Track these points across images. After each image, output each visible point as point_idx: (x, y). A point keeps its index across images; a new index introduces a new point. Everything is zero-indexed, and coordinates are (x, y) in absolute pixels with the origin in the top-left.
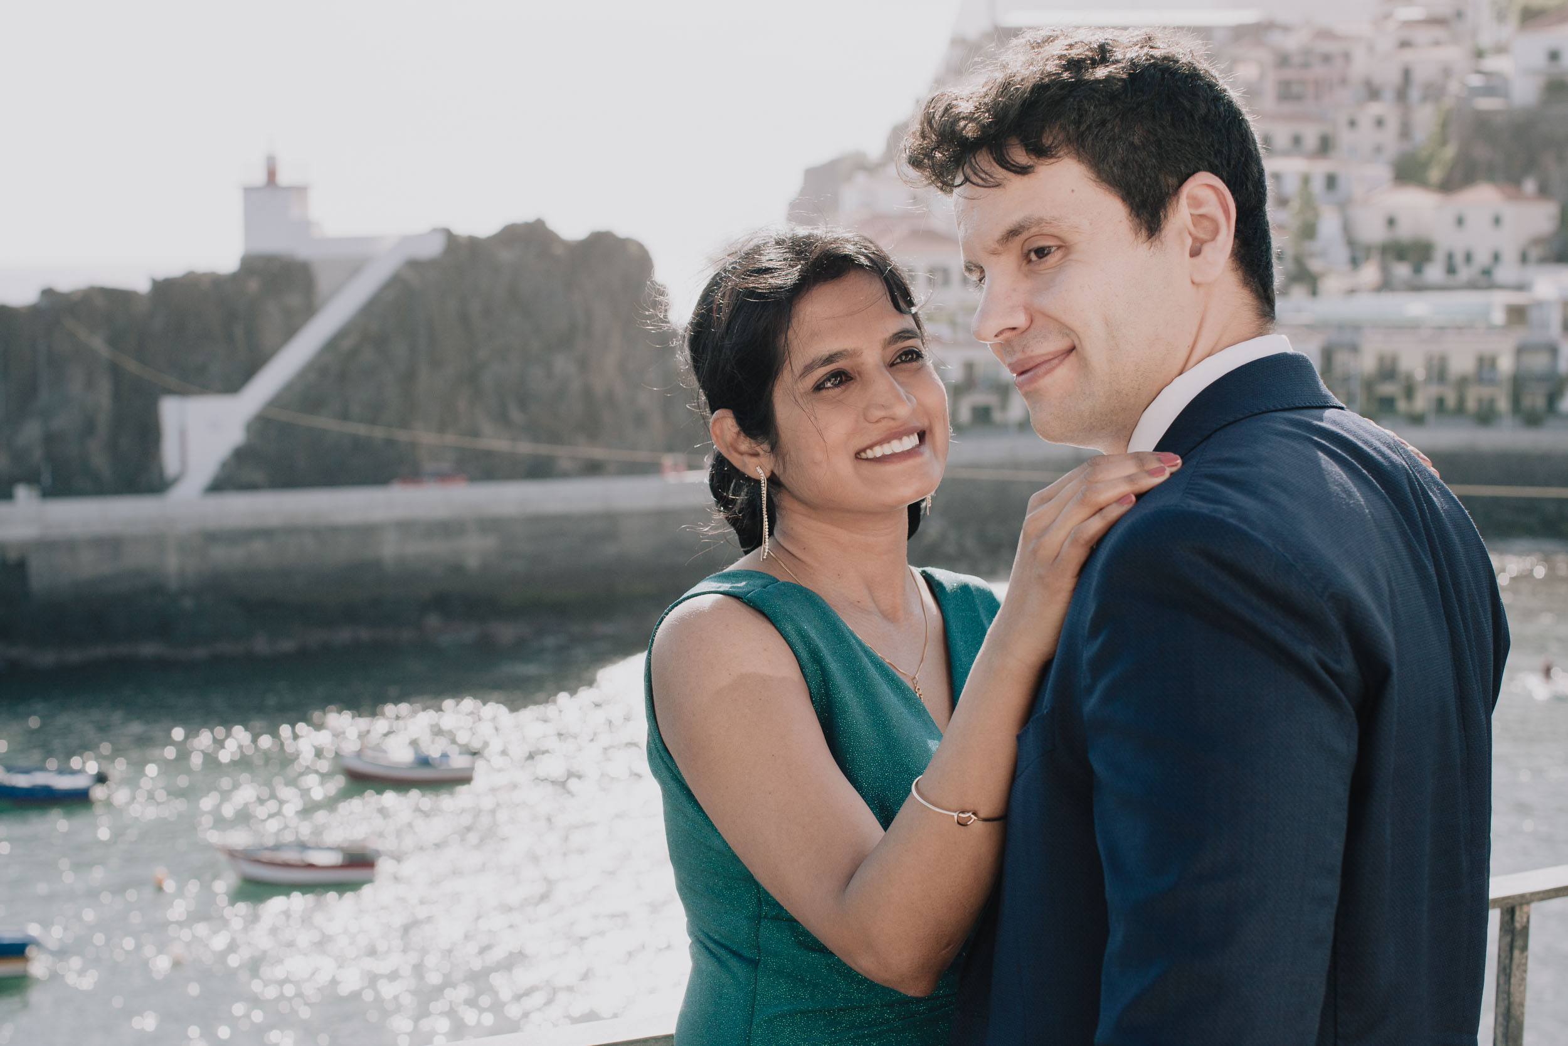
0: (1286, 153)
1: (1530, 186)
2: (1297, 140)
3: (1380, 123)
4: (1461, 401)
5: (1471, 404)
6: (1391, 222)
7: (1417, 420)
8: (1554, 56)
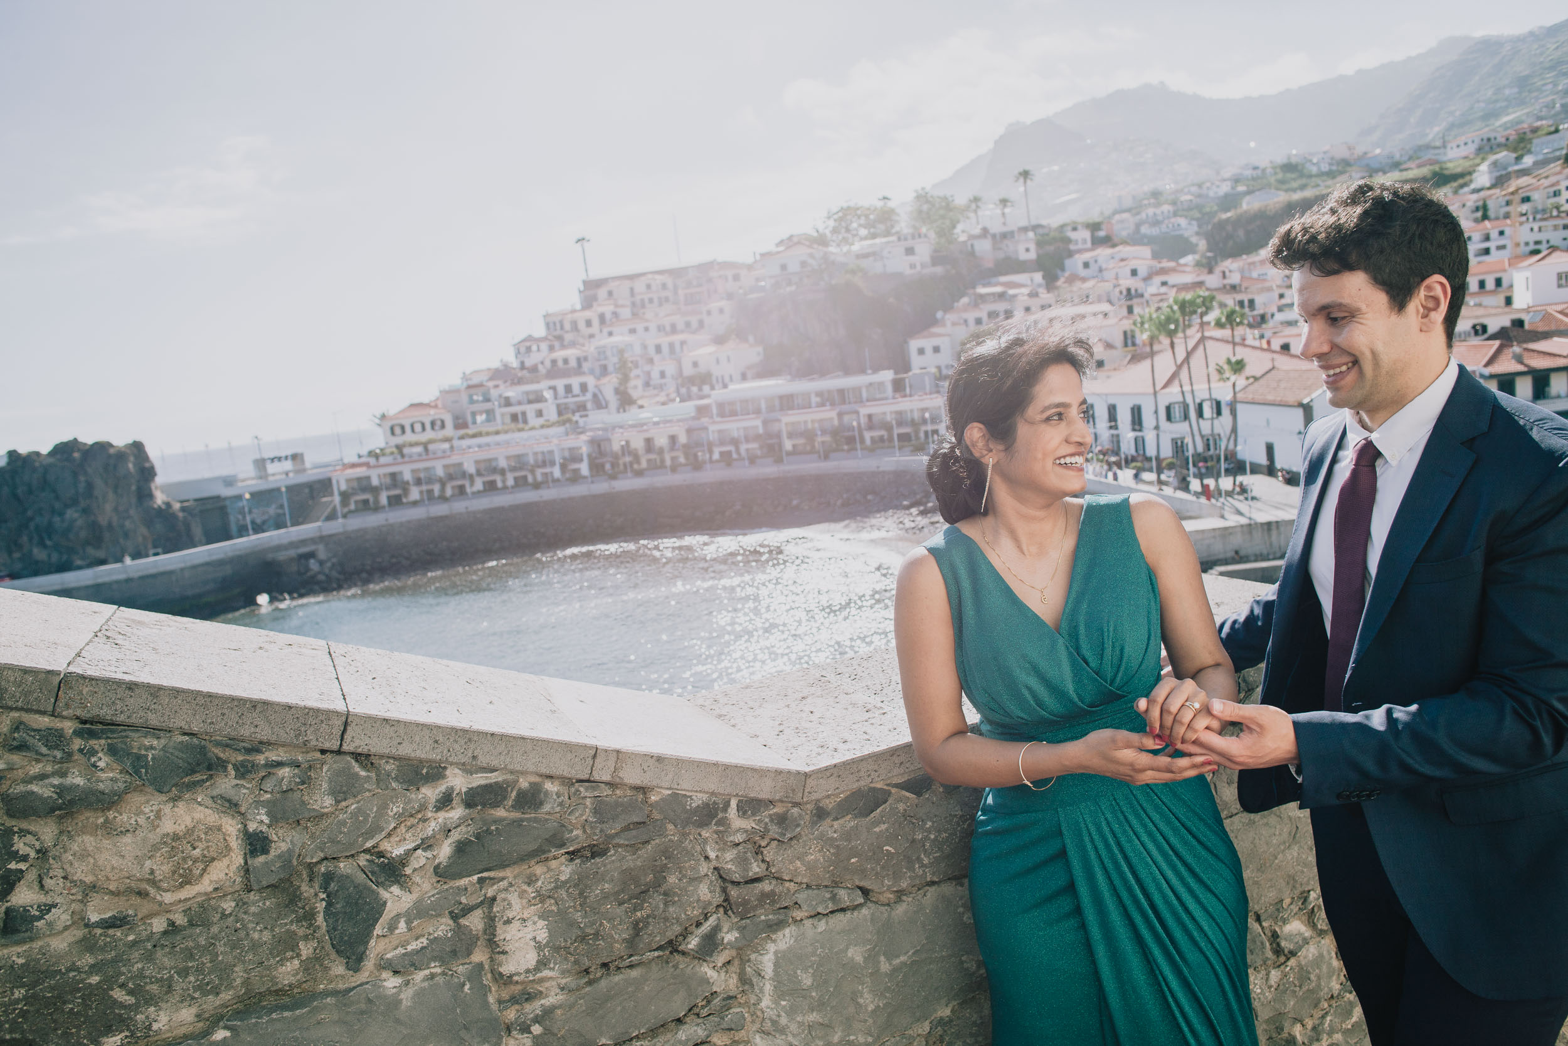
0: (682, 332)
1: (751, 339)
2: (688, 324)
3: (721, 311)
4: (663, 461)
5: (668, 462)
6: (695, 364)
7: (639, 473)
8: (784, 267)
